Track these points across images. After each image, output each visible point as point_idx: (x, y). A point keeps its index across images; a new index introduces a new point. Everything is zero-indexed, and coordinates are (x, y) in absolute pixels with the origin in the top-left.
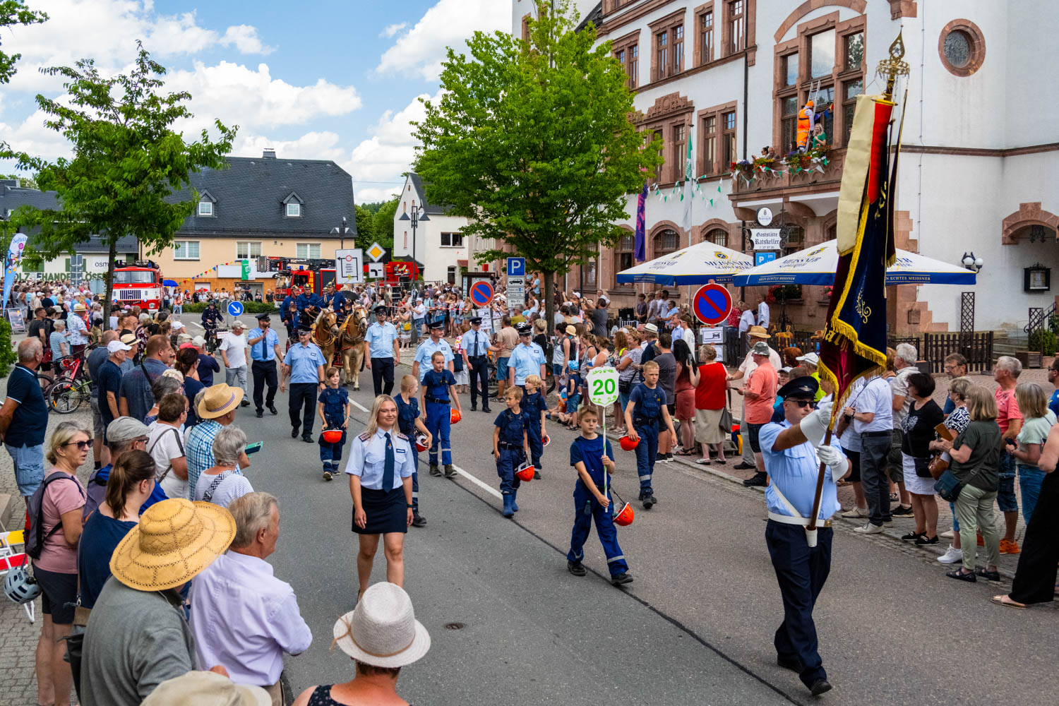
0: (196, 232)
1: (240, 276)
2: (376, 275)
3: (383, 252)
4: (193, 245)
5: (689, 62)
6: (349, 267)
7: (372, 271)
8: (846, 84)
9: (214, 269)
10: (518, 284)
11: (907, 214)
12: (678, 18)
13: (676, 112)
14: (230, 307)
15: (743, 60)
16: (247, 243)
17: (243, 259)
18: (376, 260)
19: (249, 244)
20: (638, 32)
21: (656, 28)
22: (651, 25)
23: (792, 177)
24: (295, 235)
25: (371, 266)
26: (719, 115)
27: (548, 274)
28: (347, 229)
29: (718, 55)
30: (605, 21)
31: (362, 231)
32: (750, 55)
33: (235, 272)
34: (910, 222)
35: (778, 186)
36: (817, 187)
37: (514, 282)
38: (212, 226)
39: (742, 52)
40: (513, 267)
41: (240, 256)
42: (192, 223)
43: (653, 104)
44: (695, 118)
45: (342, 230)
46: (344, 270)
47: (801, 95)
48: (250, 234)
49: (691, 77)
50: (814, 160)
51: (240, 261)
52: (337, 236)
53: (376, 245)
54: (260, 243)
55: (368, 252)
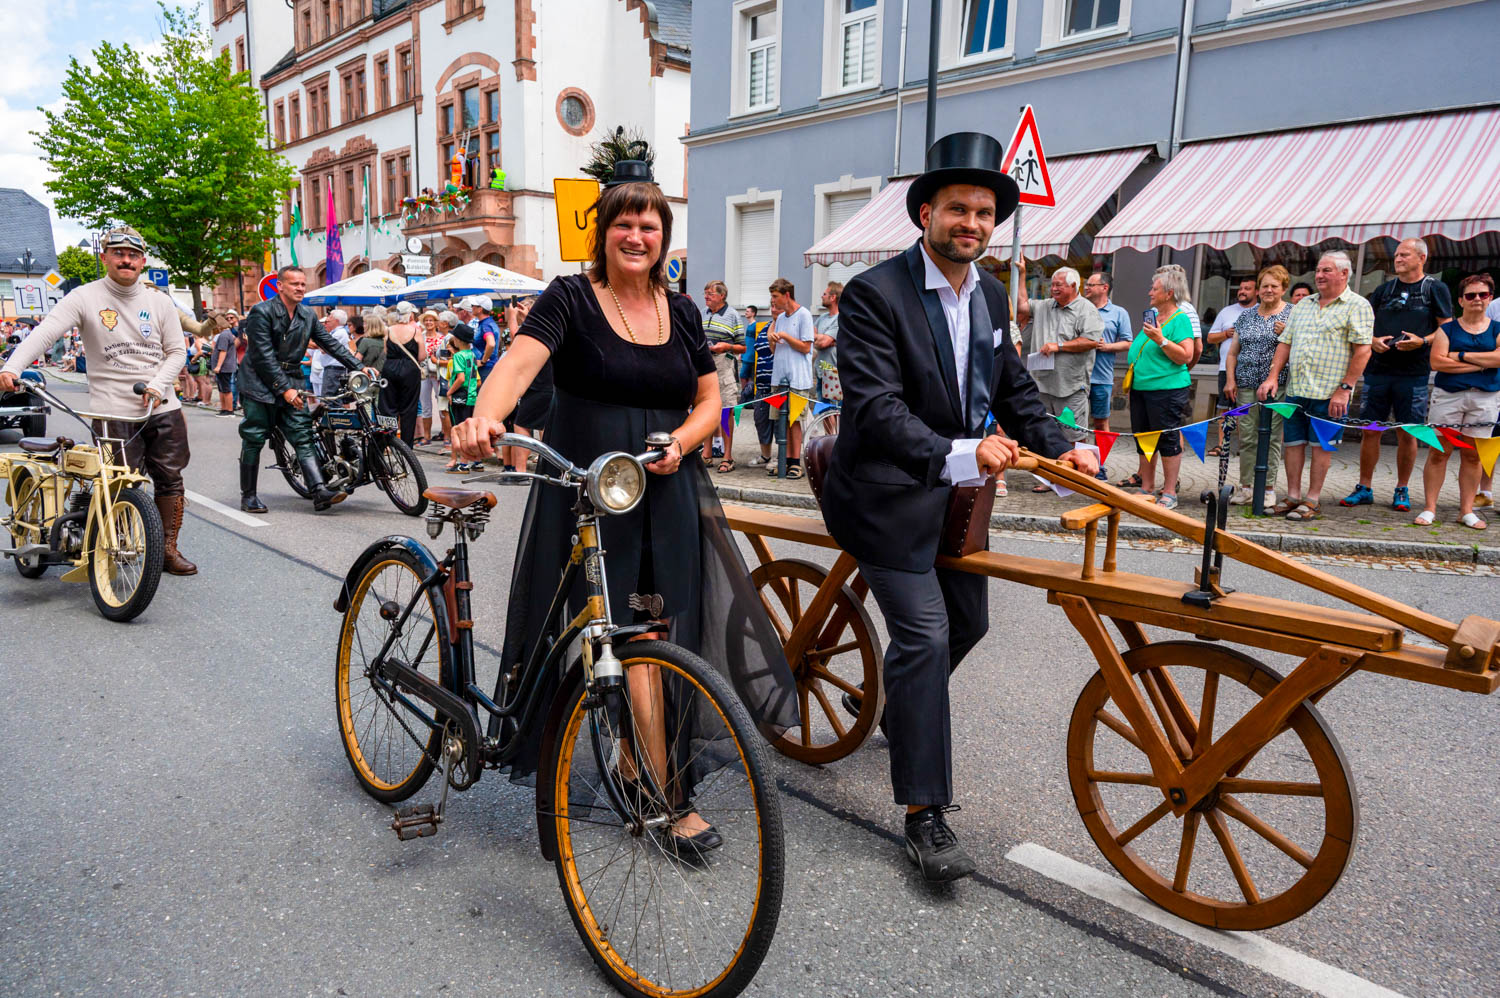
5: (371, 108)
8: (489, 135)
11: (533, 247)
12: (360, 64)
13: (363, 153)
15: (412, 109)
20: (327, 74)
21: (343, 72)
22: (340, 68)
23: (449, 214)
26: (397, 158)
29: (394, 101)
30: (298, 59)
32: (418, 103)
34: (536, 254)
35: (438, 222)
36: (465, 222)
39: (411, 99)
43: (344, 145)
44: (379, 158)
47: (457, 142)
49: (373, 122)
50: (460, 199)
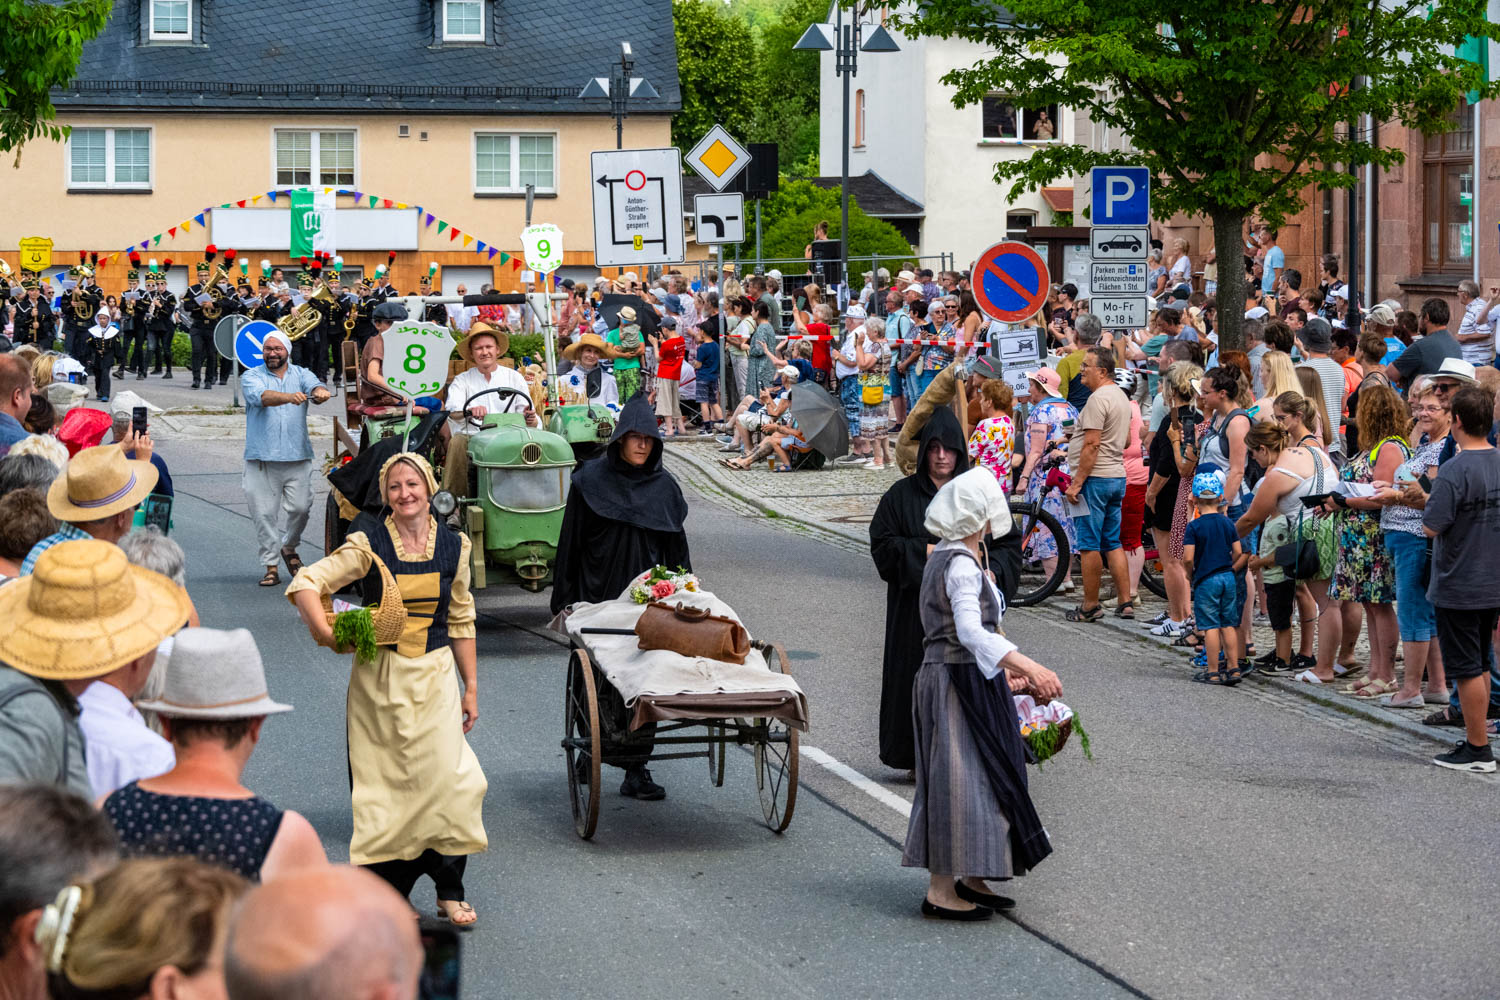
0: (140, 99)
1: (284, 242)
2: (720, 232)
3: (743, 158)
4: (131, 143)
6: (636, 208)
7: (706, 219)
9: (200, 220)
10: (1127, 253)
14: (242, 336)
16: (307, 134)
17: (295, 187)
18: (719, 183)
19: (315, 139)
24: (467, 105)
25: (705, 205)
27: (1227, 220)
28: (635, 83)
31: (718, 90)
33: (270, 230)
37: (1114, 245)
38: (193, 76)
40: (1111, 198)
41: (284, 177)
42: (127, 68)
45: (619, 86)
46: (622, 219)
48: (317, 101)
51: (287, 194)
52: (608, 107)
53: (718, 134)
54: (350, 134)
55: (693, 158)
